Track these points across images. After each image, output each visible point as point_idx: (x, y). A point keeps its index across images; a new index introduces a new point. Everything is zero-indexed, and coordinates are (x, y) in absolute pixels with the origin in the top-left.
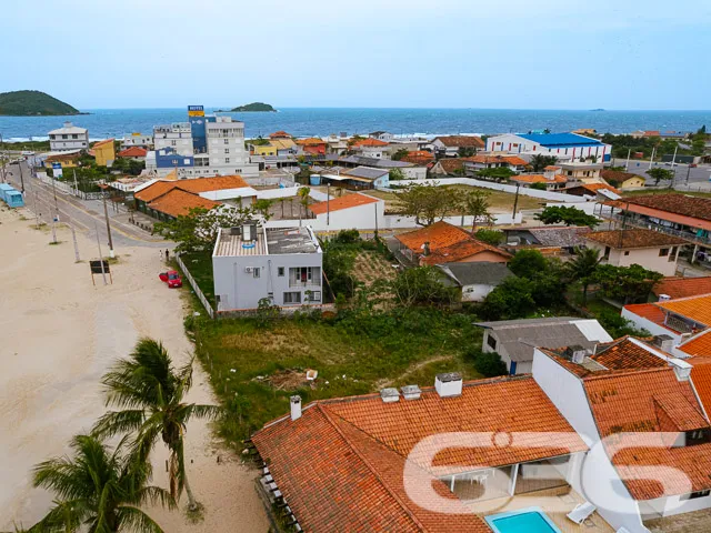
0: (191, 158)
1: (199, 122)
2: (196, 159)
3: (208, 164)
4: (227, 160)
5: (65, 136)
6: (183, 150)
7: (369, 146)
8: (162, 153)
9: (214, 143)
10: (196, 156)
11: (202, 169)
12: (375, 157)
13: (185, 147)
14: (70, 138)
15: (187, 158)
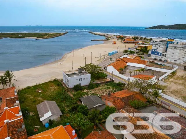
0: (161, 53)
3: (166, 56)
4: (173, 56)
5: (153, 41)
6: (159, 50)
8: (153, 50)
9: (169, 50)
11: (163, 57)
14: (155, 42)
15: (160, 53)
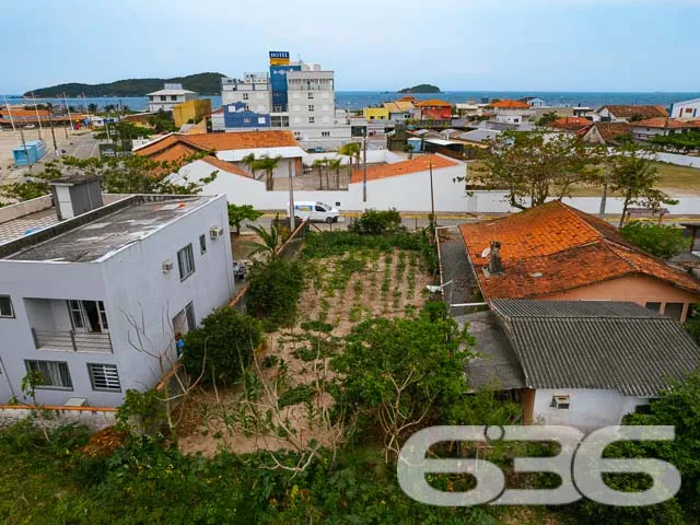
0: (267, 116)
1: (282, 72)
2: (273, 118)
3: (287, 125)
4: (312, 120)
6: (257, 105)
7: (504, 108)
8: (232, 109)
9: (295, 96)
10: (272, 114)
12: (512, 121)
13: (261, 103)
14: (169, 100)
15: (262, 116)
